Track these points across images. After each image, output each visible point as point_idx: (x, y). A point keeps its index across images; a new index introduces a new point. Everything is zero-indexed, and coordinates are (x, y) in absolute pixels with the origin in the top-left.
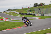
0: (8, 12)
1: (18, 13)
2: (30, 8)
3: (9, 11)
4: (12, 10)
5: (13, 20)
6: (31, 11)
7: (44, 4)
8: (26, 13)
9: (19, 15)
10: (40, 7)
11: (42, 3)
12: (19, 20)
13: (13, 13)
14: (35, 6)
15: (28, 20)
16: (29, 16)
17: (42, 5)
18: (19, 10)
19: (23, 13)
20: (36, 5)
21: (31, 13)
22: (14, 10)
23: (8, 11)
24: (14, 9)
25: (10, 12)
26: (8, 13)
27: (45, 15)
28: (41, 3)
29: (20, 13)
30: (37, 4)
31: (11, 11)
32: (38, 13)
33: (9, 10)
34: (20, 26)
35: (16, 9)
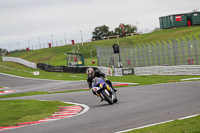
1: (33, 65)
4: (8, 54)
5: (12, 92)
6: (82, 57)
7: (135, 29)
8: (64, 63)
9: (36, 73)
10: (118, 41)
11: (127, 26)
12: (36, 93)
14: (100, 39)
16: (75, 76)
17: (125, 31)
18: (36, 53)
19: (50, 67)
20: (101, 33)
21: (83, 64)
22: (15, 53)
24: (17, 51)
25: (1, 59)
27: (139, 71)
28: (122, 26)
29: (41, 67)
30: (105, 29)
31: (5, 59)
32: (112, 64)
34: (41, 116)
35: (23, 51)
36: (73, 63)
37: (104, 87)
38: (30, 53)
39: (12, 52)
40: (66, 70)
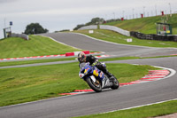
0: (92, 29)
1: (127, 33)
2: (169, 15)
3: (95, 27)
4: (105, 23)
5: (108, 56)
6: (170, 26)
8: (154, 32)
9: (130, 40)
12: (129, 58)
13: (108, 34)
15: (101, 68)
16: (163, 43)
18: (130, 22)
21: (171, 33)
22: (111, 22)
23: (91, 27)
24: (113, 20)
25: (99, 28)
26: (91, 32)
29: (134, 34)
31: (102, 27)
33: (95, 21)
34: (133, 78)
35: (118, 20)
36: (162, 32)
37: (90, 74)
38: (124, 23)
39: (108, 21)
40: (156, 38)
